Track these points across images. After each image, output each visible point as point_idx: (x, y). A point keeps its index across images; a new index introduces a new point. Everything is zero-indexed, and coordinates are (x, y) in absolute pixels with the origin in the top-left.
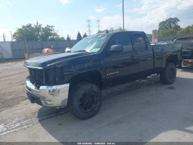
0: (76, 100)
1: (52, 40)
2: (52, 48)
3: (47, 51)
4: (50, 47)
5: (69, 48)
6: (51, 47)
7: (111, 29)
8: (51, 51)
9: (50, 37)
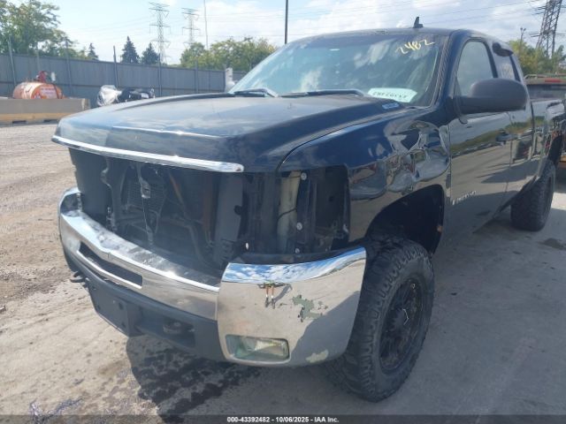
0: (376, 323)
1: (50, 55)
2: (54, 84)
3: (36, 92)
4: (43, 79)
5: (113, 86)
6: (50, 79)
7: (246, 40)
8: (49, 92)
9: (40, 45)
